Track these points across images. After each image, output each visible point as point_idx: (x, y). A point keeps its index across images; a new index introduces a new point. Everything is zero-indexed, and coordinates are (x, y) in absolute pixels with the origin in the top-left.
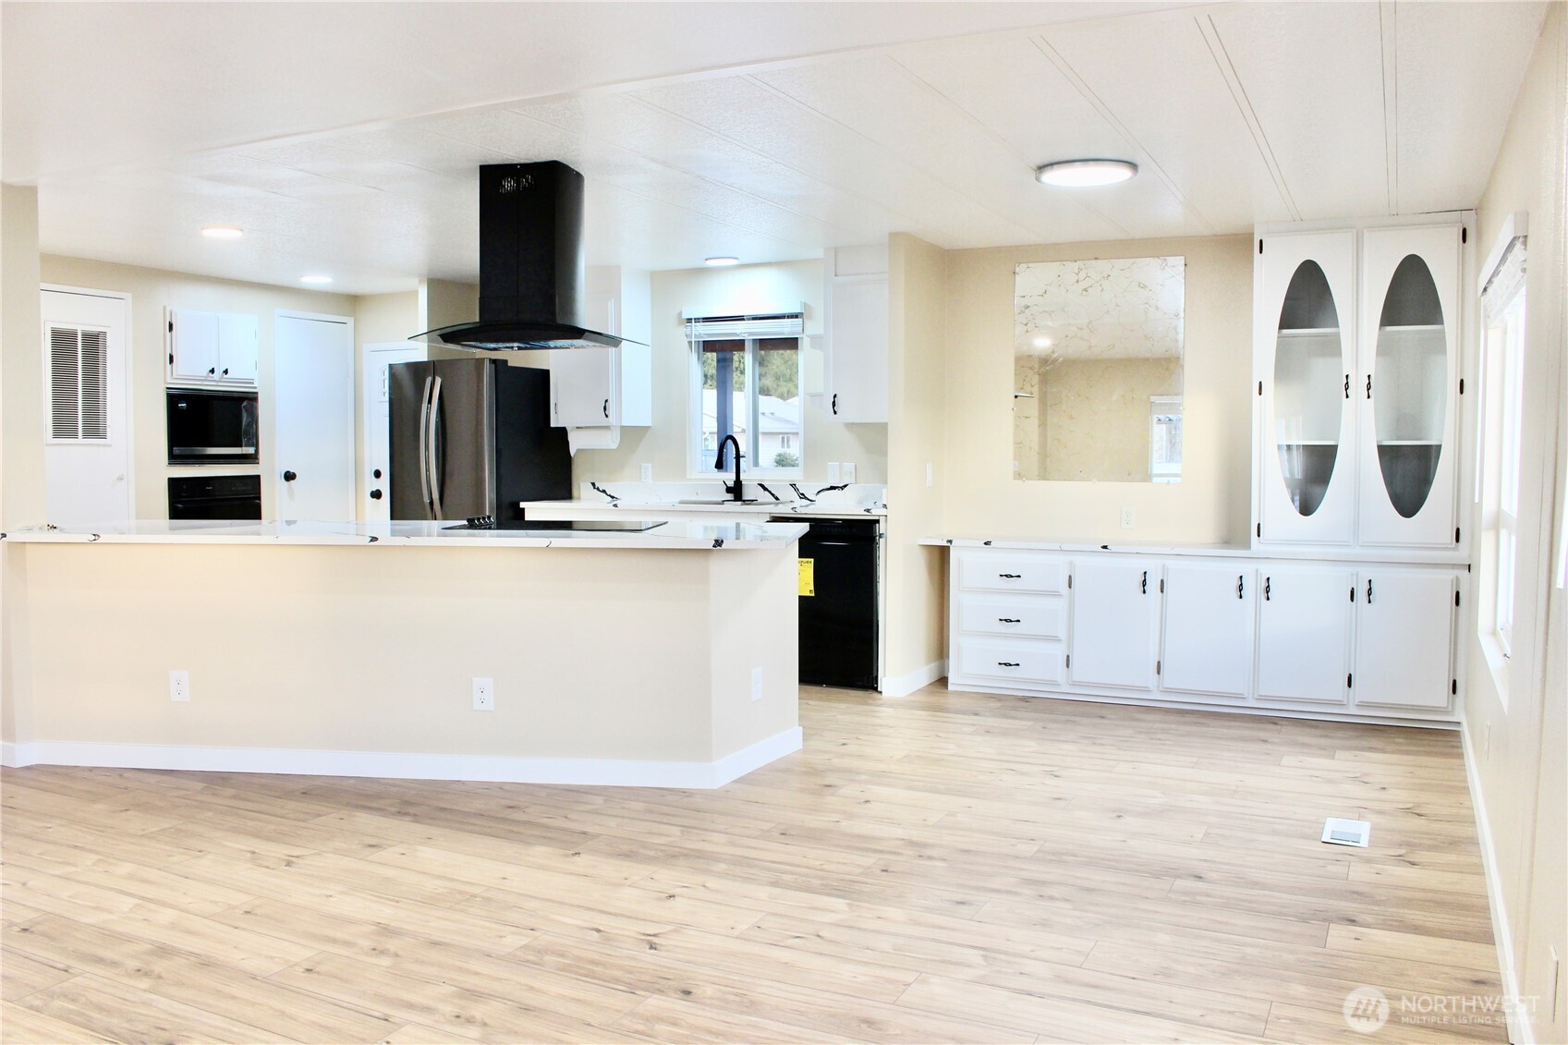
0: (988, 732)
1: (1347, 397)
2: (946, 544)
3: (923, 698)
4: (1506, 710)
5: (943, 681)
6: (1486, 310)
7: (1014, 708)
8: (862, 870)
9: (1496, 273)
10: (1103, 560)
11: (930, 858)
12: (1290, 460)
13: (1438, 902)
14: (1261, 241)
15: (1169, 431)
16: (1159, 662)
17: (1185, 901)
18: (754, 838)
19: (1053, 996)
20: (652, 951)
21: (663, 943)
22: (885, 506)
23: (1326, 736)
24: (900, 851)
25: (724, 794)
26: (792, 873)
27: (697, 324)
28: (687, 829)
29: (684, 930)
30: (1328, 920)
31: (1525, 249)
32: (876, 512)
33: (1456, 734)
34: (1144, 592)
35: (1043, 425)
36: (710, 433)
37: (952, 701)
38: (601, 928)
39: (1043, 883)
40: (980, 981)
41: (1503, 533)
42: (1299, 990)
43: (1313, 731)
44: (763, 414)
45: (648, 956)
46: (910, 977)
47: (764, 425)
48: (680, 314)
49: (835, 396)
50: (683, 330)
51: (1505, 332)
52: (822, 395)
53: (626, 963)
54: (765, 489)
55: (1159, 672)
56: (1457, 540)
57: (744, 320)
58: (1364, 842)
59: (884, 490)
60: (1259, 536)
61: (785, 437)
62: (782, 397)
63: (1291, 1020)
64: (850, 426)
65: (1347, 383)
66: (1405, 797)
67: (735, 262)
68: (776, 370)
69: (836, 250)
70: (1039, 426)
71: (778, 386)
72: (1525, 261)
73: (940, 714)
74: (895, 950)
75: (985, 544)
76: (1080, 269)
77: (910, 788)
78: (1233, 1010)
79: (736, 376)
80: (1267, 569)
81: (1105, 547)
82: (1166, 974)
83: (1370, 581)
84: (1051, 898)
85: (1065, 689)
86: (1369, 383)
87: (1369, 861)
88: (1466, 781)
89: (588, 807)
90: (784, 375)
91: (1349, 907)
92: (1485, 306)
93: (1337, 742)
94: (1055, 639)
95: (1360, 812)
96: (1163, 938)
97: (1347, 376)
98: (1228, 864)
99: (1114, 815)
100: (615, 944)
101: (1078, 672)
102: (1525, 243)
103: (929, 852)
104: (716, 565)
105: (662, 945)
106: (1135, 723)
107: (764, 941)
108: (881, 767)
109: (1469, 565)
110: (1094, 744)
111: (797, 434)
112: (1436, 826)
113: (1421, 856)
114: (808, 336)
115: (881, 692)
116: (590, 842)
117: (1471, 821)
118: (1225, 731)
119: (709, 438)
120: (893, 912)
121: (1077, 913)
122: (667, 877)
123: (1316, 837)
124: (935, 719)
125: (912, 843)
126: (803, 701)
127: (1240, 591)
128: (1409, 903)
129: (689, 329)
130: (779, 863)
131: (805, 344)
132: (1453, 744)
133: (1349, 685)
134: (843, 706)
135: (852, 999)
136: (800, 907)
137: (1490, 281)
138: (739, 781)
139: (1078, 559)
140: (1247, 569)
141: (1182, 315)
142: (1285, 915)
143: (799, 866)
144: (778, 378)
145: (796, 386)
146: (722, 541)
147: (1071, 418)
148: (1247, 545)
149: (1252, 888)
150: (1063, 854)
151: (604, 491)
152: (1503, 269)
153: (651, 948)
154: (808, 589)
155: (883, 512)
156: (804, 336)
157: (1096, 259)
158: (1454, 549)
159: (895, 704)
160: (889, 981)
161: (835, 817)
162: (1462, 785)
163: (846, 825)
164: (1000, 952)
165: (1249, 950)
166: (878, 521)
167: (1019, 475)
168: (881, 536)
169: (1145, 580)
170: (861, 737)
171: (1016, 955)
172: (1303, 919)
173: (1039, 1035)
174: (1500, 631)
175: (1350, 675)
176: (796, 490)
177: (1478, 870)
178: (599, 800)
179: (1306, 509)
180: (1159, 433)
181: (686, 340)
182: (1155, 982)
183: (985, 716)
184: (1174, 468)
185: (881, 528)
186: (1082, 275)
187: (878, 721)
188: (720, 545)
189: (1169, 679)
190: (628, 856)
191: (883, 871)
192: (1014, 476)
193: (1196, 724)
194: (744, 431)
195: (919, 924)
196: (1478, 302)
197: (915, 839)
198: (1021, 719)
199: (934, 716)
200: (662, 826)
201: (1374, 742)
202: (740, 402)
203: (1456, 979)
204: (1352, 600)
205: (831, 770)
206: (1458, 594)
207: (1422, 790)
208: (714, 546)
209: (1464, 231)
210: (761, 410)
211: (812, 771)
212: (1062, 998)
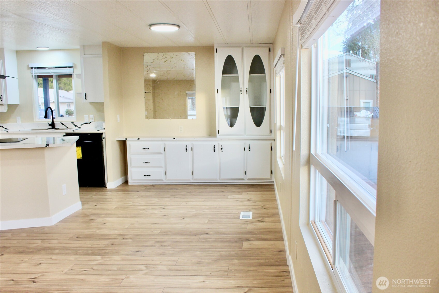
0: (142, 197)
1: (241, 94)
2: (125, 140)
3: (120, 188)
4: (284, 179)
5: (126, 182)
6: (276, 71)
7: (150, 189)
8: (105, 246)
9: (277, 62)
10: (174, 143)
11: (127, 239)
12: (227, 111)
13: (270, 231)
14: (216, 49)
15: (192, 101)
16: (192, 172)
17: (204, 241)
18: (67, 240)
19: (168, 275)
20: (34, 284)
21: (38, 280)
22: (104, 129)
23: (239, 189)
24: (117, 238)
25: (56, 227)
26: (82, 250)
27: (35, 69)
28: (43, 240)
29: (45, 275)
30: (243, 241)
31: (284, 58)
32: (101, 131)
33: (273, 185)
34: (187, 151)
35: (154, 102)
36: (41, 103)
37: (130, 188)
38: (14, 279)
39: (162, 242)
40: (145, 275)
41: (282, 131)
42: (236, 261)
43: (236, 188)
44: (60, 96)
45: (33, 286)
46: (123, 277)
47: (61, 100)
48: (28, 66)
49: (86, 94)
50: (29, 71)
51: (280, 77)
52: (81, 94)
53: (24, 290)
54: (63, 124)
55: (192, 174)
56: (271, 133)
57: (52, 68)
58: (251, 218)
59: (104, 124)
60: (219, 133)
61: (69, 104)
62: (67, 90)
63: (234, 270)
64: (91, 103)
65: (241, 90)
66: (260, 203)
67: (48, 49)
68: (64, 82)
69: (84, 46)
70: (153, 103)
71: (65, 87)
72: (284, 61)
73: (126, 193)
74: (117, 269)
75: (138, 139)
76: (164, 55)
77: (119, 217)
78: (218, 270)
79: (50, 83)
80: (221, 143)
81: (174, 139)
82: (200, 263)
83: (249, 145)
84: (165, 246)
85: (165, 182)
86: (247, 90)
87: (252, 223)
88: (276, 198)
89: (5, 238)
90: (67, 83)
91: (247, 236)
92: (275, 70)
93: (243, 190)
94: (161, 167)
95: (249, 209)
96: (198, 253)
97: (241, 88)
98: (215, 229)
99: (182, 218)
100: (20, 284)
101: (169, 176)
102: (284, 56)
103: (126, 237)
104: (47, 153)
105: (38, 281)
106: (186, 190)
107: (74, 273)
108: (108, 211)
109: (274, 140)
110: (175, 197)
111: (73, 103)
112: (268, 211)
113: (266, 219)
114: (75, 74)
115: (107, 187)
116: (7, 250)
117: (277, 208)
118: (212, 190)
119: (41, 105)
120: (116, 258)
121: (173, 249)
122: (37, 258)
123: (238, 218)
124: (125, 194)
125: (120, 235)
126: (81, 193)
127: (214, 149)
128: (263, 233)
129: (32, 71)
130: (77, 247)
131: (74, 76)
132: (272, 188)
133: (245, 174)
134: (94, 193)
135: (105, 287)
136: (85, 261)
137: (276, 64)
138: (61, 221)
139: (167, 143)
140: (216, 143)
141: (194, 69)
142: (231, 241)
143: (84, 247)
144: (65, 84)
145: (72, 87)
146: (49, 145)
147: (162, 100)
148: (215, 136)
149: (222, 235)
150: (168, 232)
151: (2, 127)
152: (279, 62)
153: (34, 283)
154: (80, 156)
155: (104, 131)
156: (74, 74)
157: (168, 52)
158: (270, 135)
159: (111, 191)
160: (117, 279)
161: (95, 230)
162: (274, 199)
163: (99, 232)
164: (151, 265)
165: (222, 253)
166: (102, 134)
167: (147, 118)
168: (103, 138)
169: (187, 148)
170: (101, 203)
171: (156, 265)
172: (236, 242)
173: (164, 287)
174: (282, 157)
175: (245, 171)
176: (74, 124)
177: (279, 221)
178: (9, 235)
179: (232, 125)
180: (189, 102)
181: (31, 75)
182: (197, 266)
183: (141, 192)
184: (194, 112)
185: (104, 136)
186: (164, 57)
187: (107, 197)
188: (48, 146)
189: (196, 176)
190: (22, 252)
191: (112, 245)
192: (146, 118)
193: (204, 188)
194: (54, 102)
195: (125, 260)
196: (274, 69)
197: (121, 233)
198: (152, 192)
199: (125, 193)
200: (33, 240)
201: (252, 189)
202: (52, 92)
203: (275, 251)
204: (245, 150)
205: (91, 215)
206: (272, 147)
207: (265, 201)
208: (46, 146)
209: (270, 49)
210: (60, 95)
211: (86, 216)
212: (170, 275)
